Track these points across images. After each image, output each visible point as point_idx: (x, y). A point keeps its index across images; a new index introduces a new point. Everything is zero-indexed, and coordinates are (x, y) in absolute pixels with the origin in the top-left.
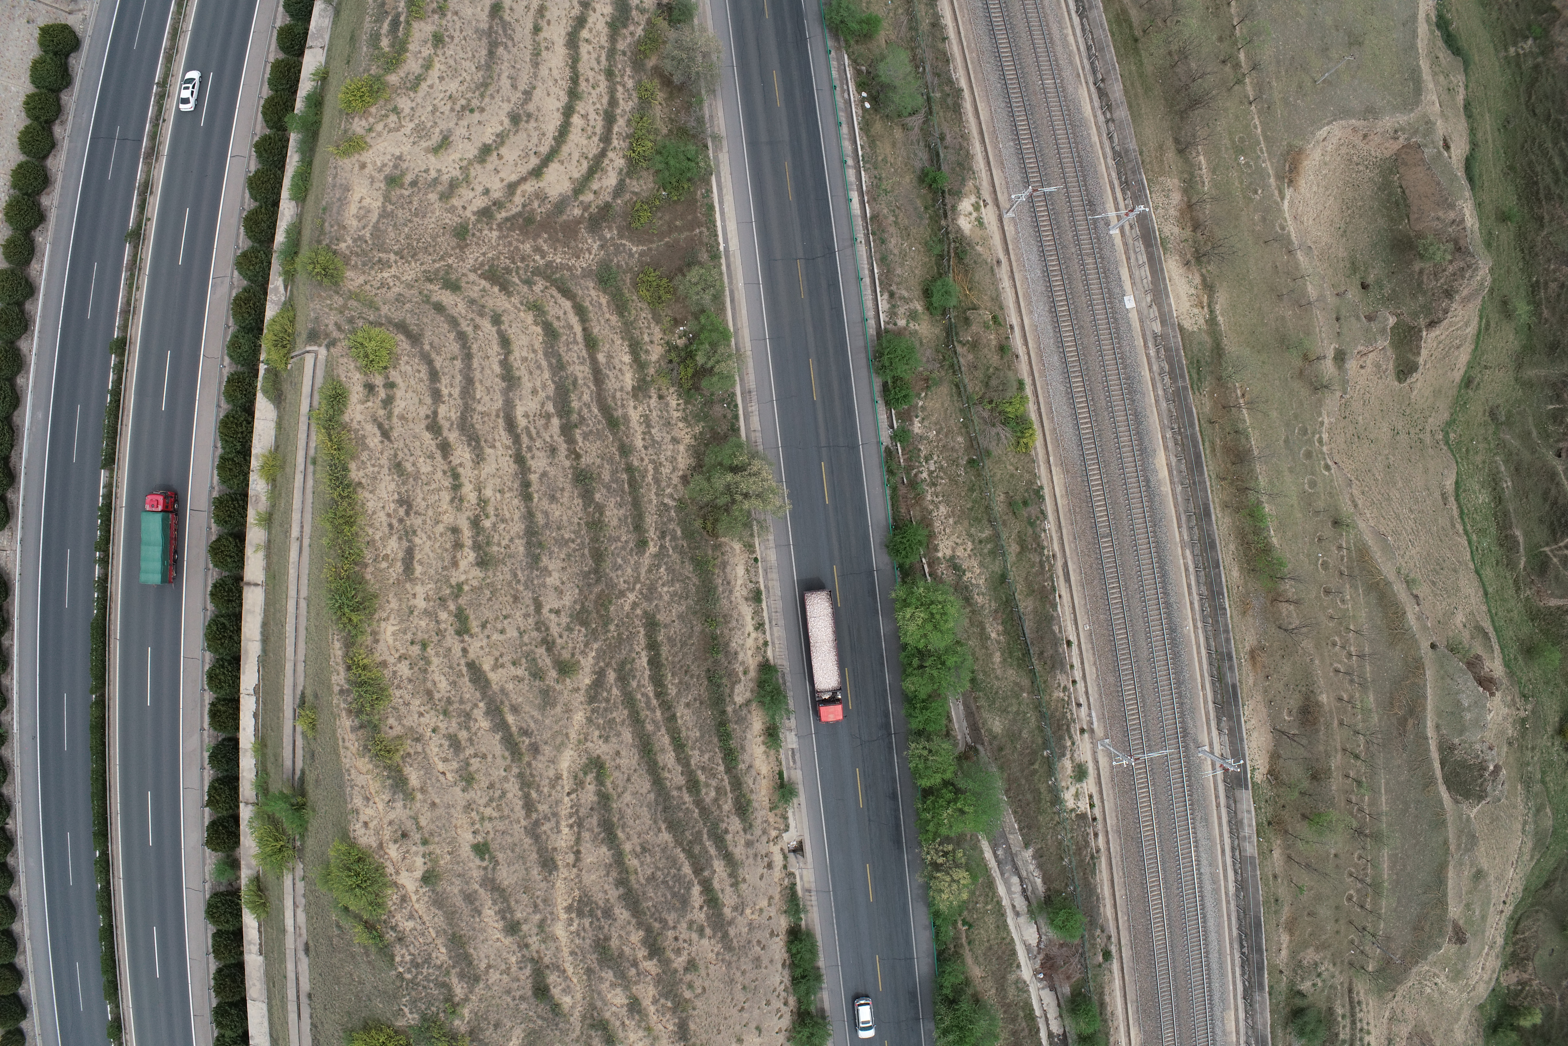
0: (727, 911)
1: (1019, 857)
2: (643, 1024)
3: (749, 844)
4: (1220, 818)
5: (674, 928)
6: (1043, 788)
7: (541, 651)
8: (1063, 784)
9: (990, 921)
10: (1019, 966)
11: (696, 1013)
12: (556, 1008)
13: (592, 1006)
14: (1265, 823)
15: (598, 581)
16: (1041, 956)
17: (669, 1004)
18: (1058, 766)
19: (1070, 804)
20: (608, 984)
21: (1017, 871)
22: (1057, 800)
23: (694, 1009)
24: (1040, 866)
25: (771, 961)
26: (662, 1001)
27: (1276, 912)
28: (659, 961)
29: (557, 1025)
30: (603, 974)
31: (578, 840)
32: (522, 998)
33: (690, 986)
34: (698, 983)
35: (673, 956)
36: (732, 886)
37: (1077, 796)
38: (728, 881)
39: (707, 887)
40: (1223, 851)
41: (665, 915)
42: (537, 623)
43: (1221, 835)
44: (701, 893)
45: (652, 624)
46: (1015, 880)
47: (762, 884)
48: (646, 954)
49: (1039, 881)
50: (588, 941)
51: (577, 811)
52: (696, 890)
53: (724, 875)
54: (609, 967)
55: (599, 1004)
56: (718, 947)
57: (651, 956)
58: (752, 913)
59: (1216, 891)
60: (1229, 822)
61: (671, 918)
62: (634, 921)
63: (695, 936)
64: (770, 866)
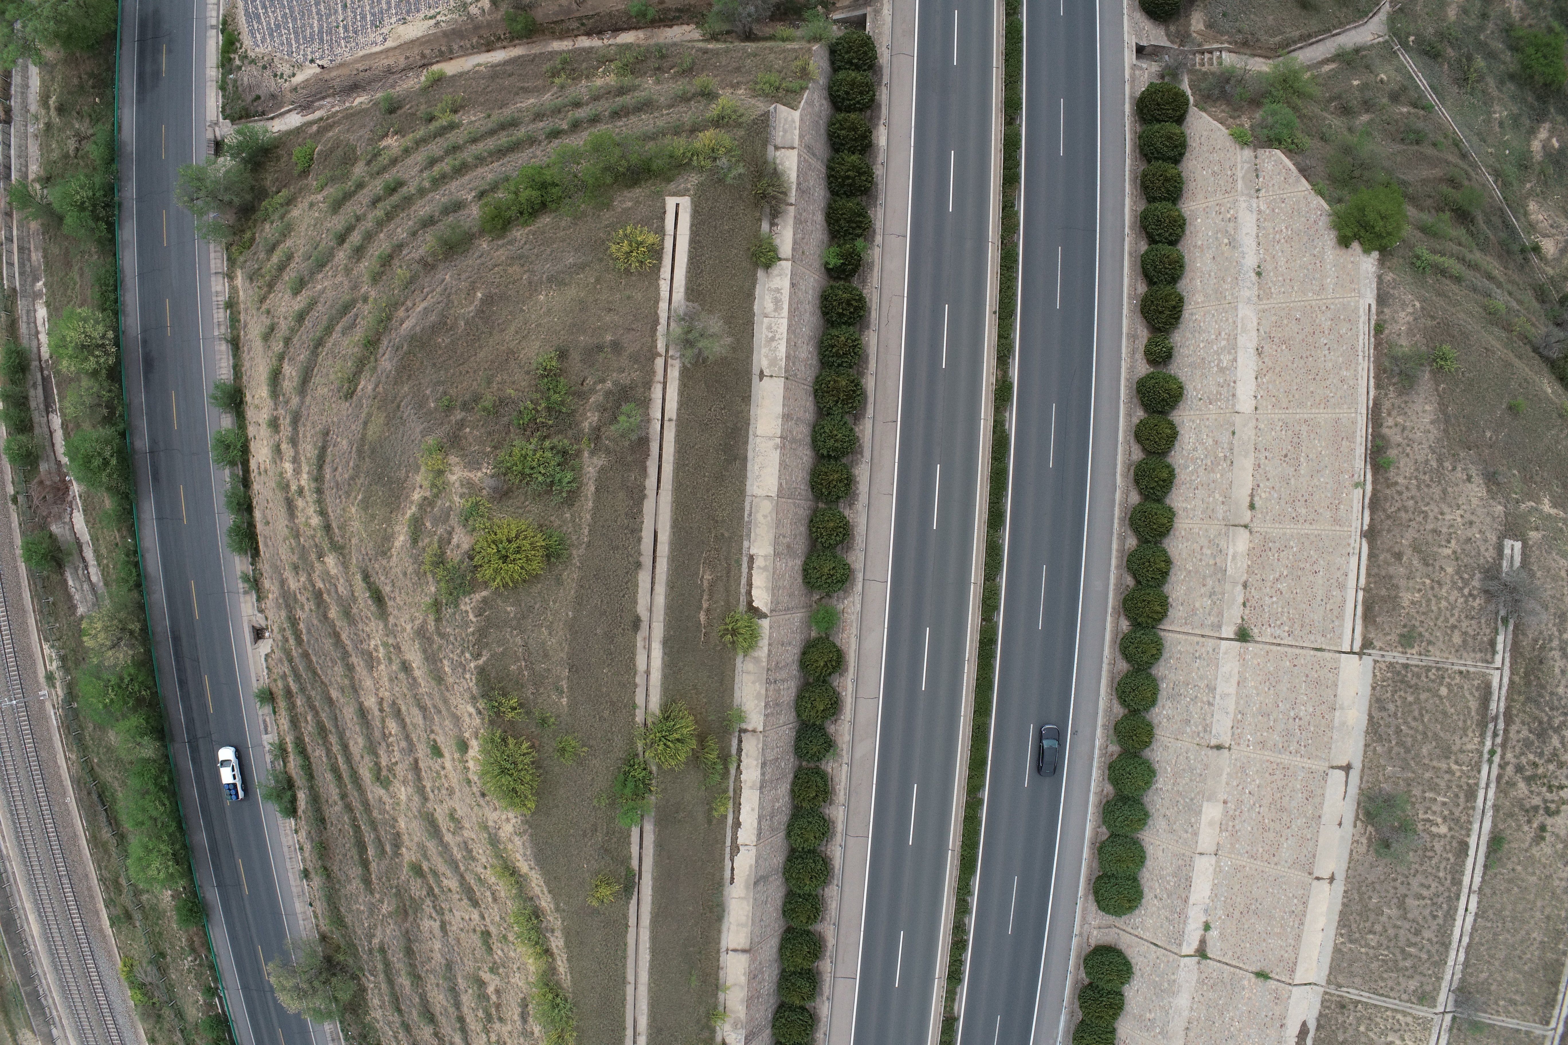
1: (90, 604)
6: (73, 672)
7: (436, 890)
8: (61, 675)
9: (102, 549)
10: (80, 498)
15: (407, 932)
16: (68, 499)
18: (65, 692)
19: (54, 654)
20: (340, 581)
22: (63, 662)
24: (69, 598)
31: (383, 721)
42: (443, 914)
45: (367, 881)
46: (94, 579)
48: (323, 596)
49: (71, 583)
51: (388, 746)
52: (304, 636)
57: (320, 592)
61: (314, 619)
62: (337, 630)
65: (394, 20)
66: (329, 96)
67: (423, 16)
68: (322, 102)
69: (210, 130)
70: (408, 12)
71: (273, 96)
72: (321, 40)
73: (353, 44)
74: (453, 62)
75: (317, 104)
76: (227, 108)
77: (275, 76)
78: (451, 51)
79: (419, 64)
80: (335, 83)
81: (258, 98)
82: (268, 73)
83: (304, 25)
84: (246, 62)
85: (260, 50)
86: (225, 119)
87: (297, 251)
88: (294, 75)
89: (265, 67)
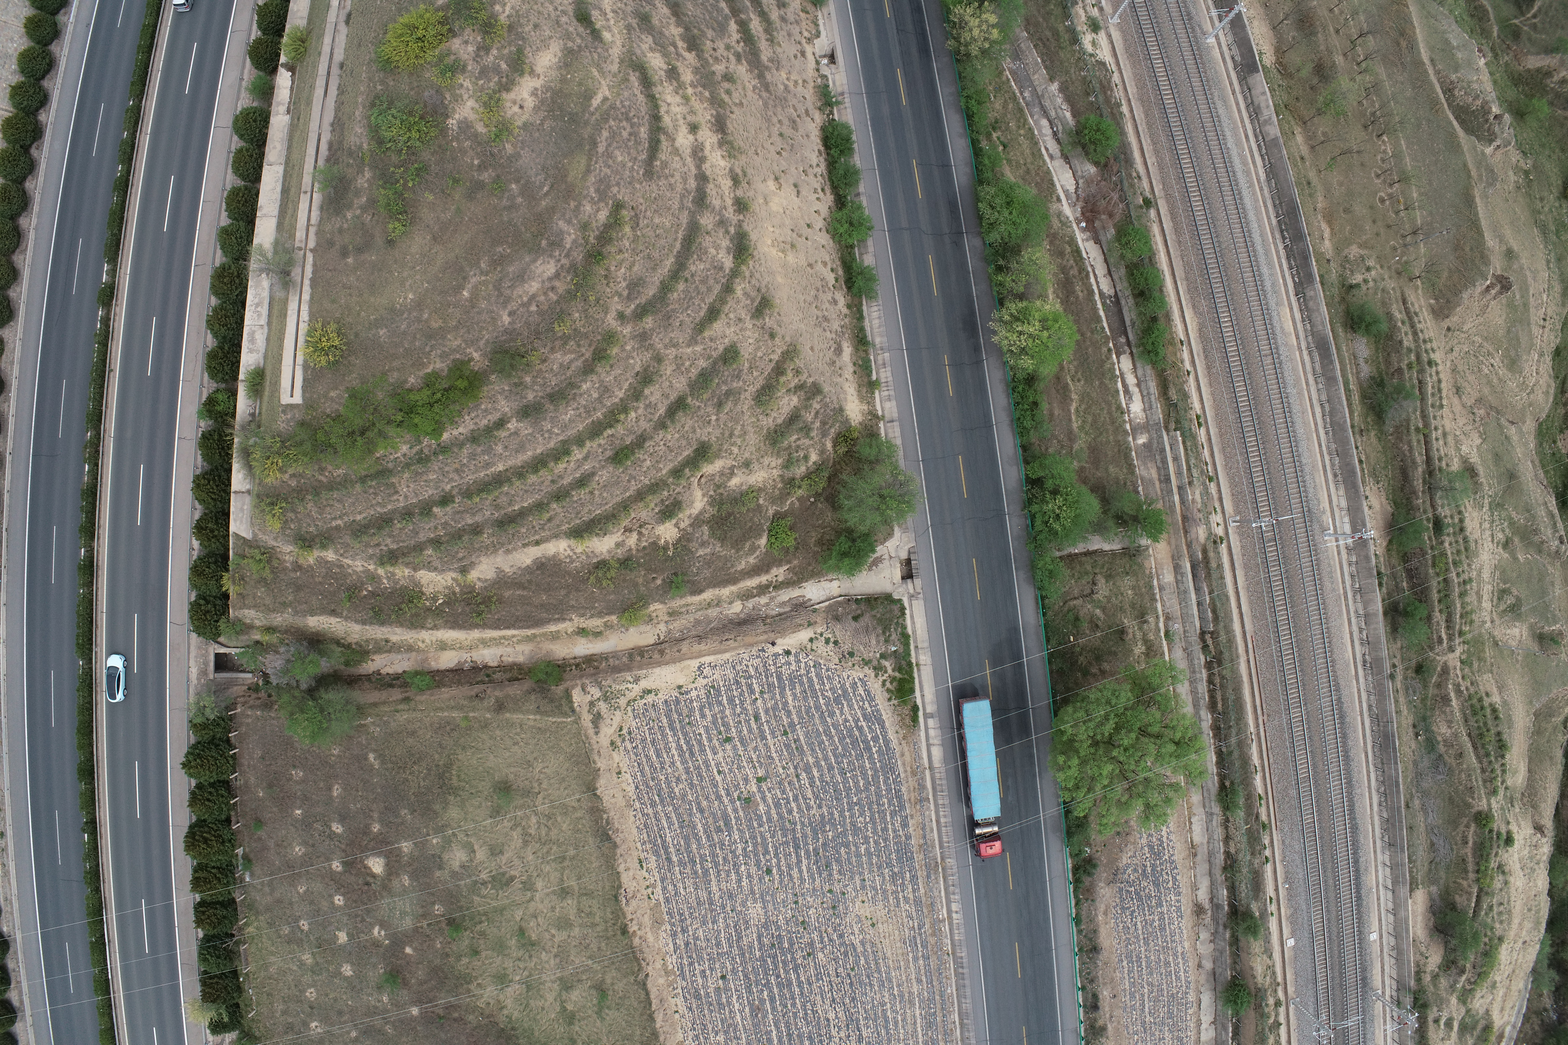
0: (764, 58)
1: (1046, 96)
2: (681, 92)
3: (783, 19)
4: (1237, 104)
5: (713, 41)
6: (1061, 28)
8: (1079, 28)
9: (1025, 144)
10: (1059, 200)
11: (733, 116)
12: (596, 34)
13: (631, 52)
14: (1282, 106)
16: (1080, 204)
17: (707, 94)
18: (1073, 11)
19: (1089, 48)
20: (647, 46)
21: (1045, 113)
22: (1075, 39)
23: (732, 112)
24: (1069, 99)
25: (808, 136)
26: (700, 89)
27: (1311, 195)
28: (698, 56)
29: (596, 48)
30: (643, 37)
32: (563, 12)
33: (728, 92)
34: (735, 95)
35: (711, 61)
36: (767, 40)
37: (1094, 43)
38: (763, 36)
39: (743, 26)
40: (1247, 137)
41: (702, 27)
43: (1242, 121)
44: (738, 31)
46: (1044, 122)
47: (797, 63)
48: (685, 46)
49: (1068, 115)
50: (629, 9)
52: (733, 26)
53: (760, 29)
54: (649, 34)
55: (638, 52)
56: (755, 82)
57: (689, 49)
58: (788, 79)
59: (1247, 173)
60: (1247, 107)
61: (710, 33)
62: (673, 19)
63: (732, 57)
64: (803, 54)
65: (694, 694)
66: (773, 617)
67: (660, 696)
68: (782, 610)
69: (919, 590)
70: (677, 701)
71: (837, 618)
72: (779, 677)
73: (738, 668)
74: (631, 645)
75: (787, 609)
76: (897, 612)
77: (836, 643)
78: (631, 656)
79: (667, 645)
80: (762, 628)
81: (856, 618)
82: (846, 647)
83: (805, 699)
84: (875, 663)
85: (857, 674)
86: (900, 600)
87: (751, 407)
88: (811, 640)
89: (851, 654)
